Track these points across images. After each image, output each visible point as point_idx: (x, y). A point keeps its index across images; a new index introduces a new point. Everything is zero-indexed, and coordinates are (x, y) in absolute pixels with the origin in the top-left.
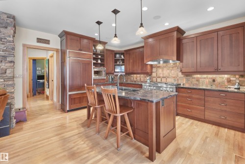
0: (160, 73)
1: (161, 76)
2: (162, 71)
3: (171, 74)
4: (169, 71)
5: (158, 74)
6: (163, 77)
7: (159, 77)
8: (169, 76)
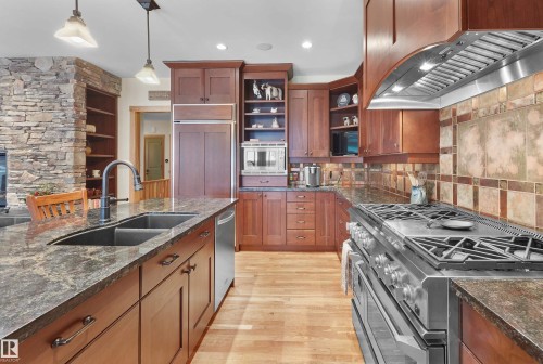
0: (470, 158)
1: (476, 171)
2: (482, 140)
3: (531, 163)
4: (517, 139)
5: (461, 161)
6: (486, 183)
7: (466, 180)
8: (522, 172)
